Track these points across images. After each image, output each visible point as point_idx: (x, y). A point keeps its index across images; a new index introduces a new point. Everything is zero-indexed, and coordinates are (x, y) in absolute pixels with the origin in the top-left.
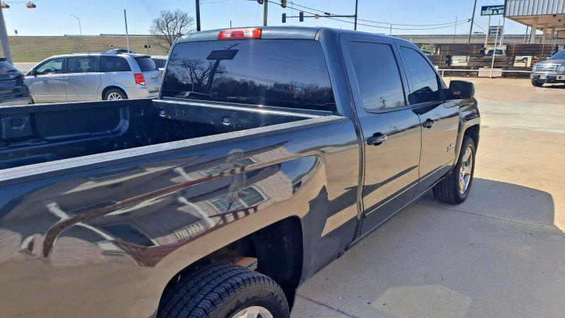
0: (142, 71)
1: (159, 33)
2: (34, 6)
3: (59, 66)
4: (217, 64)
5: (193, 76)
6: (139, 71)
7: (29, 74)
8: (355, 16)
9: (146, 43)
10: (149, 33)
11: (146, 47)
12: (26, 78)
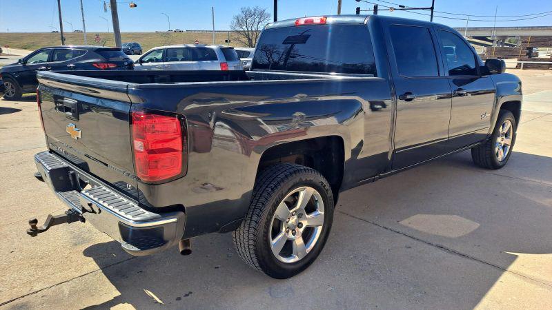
0: (227, 59)
1: (238, 29)
2: (136, 6)
3: (160, 56)
4: (291, 48)
5: (271, 60)
6: (224, 60)
7: (137, 62)
8: (432, 8)
9: (227, 38)
10: (229, 29)
11: (226, 41)
12: (135, 65)
